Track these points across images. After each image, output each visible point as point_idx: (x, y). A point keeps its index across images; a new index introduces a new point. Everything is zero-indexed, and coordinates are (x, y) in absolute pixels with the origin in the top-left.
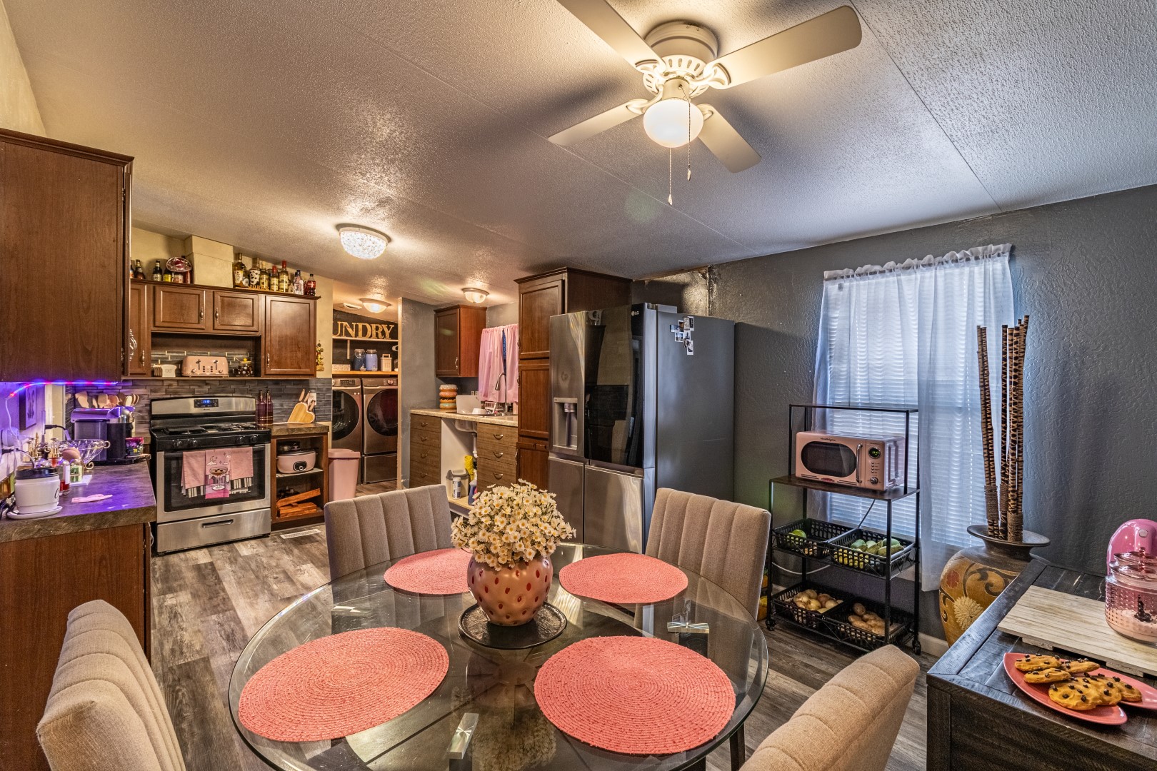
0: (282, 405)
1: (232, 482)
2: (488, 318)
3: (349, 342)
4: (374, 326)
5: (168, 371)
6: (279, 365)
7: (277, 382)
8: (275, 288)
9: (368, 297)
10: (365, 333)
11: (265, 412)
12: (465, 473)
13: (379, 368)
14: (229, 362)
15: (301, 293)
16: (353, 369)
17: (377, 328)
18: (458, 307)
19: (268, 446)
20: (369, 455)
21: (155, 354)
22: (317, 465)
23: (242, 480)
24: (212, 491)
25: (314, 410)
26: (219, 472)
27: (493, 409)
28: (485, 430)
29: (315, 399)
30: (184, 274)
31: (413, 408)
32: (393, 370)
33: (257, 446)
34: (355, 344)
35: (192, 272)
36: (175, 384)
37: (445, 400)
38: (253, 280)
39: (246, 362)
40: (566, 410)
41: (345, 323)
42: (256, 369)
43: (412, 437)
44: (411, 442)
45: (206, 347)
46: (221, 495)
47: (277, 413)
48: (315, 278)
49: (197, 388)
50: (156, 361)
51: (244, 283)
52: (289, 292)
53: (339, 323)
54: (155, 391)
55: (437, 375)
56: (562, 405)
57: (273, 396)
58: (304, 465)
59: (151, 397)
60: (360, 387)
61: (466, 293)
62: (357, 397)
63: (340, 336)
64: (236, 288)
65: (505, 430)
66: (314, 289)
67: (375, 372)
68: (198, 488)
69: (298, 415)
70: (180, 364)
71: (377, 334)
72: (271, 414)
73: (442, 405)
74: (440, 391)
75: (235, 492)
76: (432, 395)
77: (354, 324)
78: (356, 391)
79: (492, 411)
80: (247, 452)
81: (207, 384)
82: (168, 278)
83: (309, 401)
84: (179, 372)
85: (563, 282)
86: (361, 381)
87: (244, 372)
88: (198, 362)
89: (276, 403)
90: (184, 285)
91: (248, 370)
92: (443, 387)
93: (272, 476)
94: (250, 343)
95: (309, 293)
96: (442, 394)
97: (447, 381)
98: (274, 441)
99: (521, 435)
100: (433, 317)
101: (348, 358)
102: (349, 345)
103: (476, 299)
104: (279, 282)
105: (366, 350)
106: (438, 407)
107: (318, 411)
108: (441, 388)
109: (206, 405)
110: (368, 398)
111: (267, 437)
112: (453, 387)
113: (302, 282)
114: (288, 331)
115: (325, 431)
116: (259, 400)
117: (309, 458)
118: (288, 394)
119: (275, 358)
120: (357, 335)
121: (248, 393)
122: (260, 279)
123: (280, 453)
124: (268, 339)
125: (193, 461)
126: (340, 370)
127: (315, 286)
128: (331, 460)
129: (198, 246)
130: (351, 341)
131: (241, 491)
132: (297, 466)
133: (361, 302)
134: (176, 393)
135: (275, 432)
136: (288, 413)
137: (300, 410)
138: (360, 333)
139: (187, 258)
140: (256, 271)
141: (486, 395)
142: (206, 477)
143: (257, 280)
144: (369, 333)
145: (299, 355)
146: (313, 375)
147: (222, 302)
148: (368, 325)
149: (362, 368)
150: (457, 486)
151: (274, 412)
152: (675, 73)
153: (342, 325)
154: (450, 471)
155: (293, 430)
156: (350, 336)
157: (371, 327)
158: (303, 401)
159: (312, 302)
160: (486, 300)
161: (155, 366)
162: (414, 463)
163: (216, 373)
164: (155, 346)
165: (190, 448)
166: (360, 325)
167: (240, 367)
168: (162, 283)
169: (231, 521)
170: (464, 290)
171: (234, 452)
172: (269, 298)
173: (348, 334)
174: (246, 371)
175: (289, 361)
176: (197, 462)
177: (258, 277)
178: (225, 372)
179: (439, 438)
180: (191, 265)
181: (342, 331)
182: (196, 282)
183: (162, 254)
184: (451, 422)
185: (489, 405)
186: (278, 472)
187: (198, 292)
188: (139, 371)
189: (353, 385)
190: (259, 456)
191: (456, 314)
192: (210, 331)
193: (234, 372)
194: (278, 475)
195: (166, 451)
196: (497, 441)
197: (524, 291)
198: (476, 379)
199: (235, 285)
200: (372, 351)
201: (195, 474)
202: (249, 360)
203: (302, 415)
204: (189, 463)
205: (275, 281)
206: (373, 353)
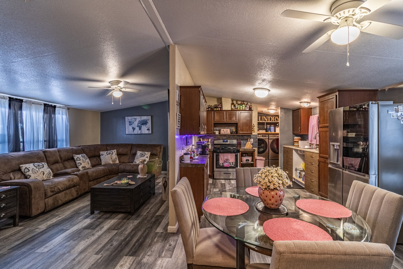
0: (244, 142)
1: (230, 163)
2: (313, 112)
3: (265, 123)
4: (273, 117)
5: (217, 133)
6: (242, 131)
7: (242, 136)
8: (241, 109)
9: (270, 108)
10: (270, 120)
11: (239, 144)
12: (302, 169)
13: (275, 131)
14: (230, 130)
15: (248, 109)
16: (266, 131)
17: (275, 118)
18: (300, 109)
19: (239, 154)
20: (271, 160)
21: (215, 129)
22: (252, 161)
23: (232, 162)
24: (226, 164)
25: (252, 144)
26: (227, 160)
27: (314, 146)
28: (307, 154)
29: (253, 141)
30: (220, 108)
31: (284, 145)
33: (236, 154)
34: (267, 124)
35: (222, 107)
36: (219, 136)
37: (296, 143)
38: (236, 107)
39: (234, 130)
40: (335, 148)
41: (264, 117)
42: (237, 132)
43: (284, 155)
44: (283, 157)
45: (225, 126)
46: (227, 166)
47: (242, 145)
48: (252, 104)
49: (223, 137)
50: (215, 130)
51: (234, 108)
52: (245, 110)
53: (262, 117)
54: (215, 138)
55: (293, 134)
56: (334, 145)
57: (242, 140)
58: (248, 160)
59: (214, 139)
60: (268, 137)
61: (301, 104)
62: (267, 141)
63: (263, 121)
64: (232, 110)
65: (314, 154)
66: (251, 108)
67: (273, 133)
68: (223, 163)
69: (248, 145)
70: (220, 131)
71: (275, 120)
72: (241, 145)
73: (295, 144)
74: (294, 139)
75: (231, 166)
76: (291, 141)
77: (267, 117)
78: (267, 139)
79: (313, 147)
80: (234, 155)
81: (226, 136)
82: (217, 109)
83: (251, 141)
84: (219, 133)
85: (336, 96)
86: (268, 135)
87: (234, 133)
88: (223, 130)
89: (242, 142)
90: (220, 110)
91: (235, 132)
92: (295, 138)
93: (240, 163)
94: (235, 125)
95: (250, 109)
96: (295, 140)
97: (297, 135)
98: (240, 152)
99: (320, 157)
100: (291, 113)
101: (265, 128)
102: (265, 124)
103: (306, 105)
104: (242, 107)
105: (270, 125)
106: (293, 145)
107: (253, 145)
108: (294, 138)
109: (225, 142)
110: (270, 141)
111: (238, 151)
112: (299, 138)
113: (248, 106)
114: (244, 121)
115: (254, 151)
116: (238, 140)
117: (250, 158)
118: (245, 139)
119: (241, 129)
120: (268, 121)
121: (235, 139)
122: (238, 107)
123: (242, 156)
124: (239, 123)
125: (221, 156)
126: (262, 132)
127: (252, 107)
128: (256, 160)
129: (223, 99)
130: (266, 123)
131: (232, 166)
132: (247, 160)
133: (267, 110)
134: (219, 138)
135: (241, 150)
136: (245, 145)
137: (248, 144)
138: (269, 120)
139: (221, 103)
140: (237, 105)
141: (311, 141)
142: (224, 160)
143: (237, 107)
144: (272, 120)
145: (248, 128)
146: (252, 134)
147: (228, 114)
148: (271, 117)
149: (269, 131)
150: (298, 174)
151: (242, 144)
152: (343, 16)
153: (263, 118)
154: (296, 168)
155: (245, 150)
156: (266, 121)
158: (249, 141)
159: (251, 112)
160: (310, 105)
161: (215, 131)
162: (285, 164)
163: (227, 133)
164: (215, 126)
165: (221, 153)
166: (269, 117)
167: (233, 132)
168: (216, 111)
169: (230, 173)
170: (301, 103)
171: (230, 155)
172: (240, 112)
173: (265, 120)
174: (234, 132)
175: (245, 130)
176: (222, 156)
177: (237, 106)
178: (229, 133)
179: (292, 156)
180: (222, 105)
181: (263, 120)
182: (223, 110)
183: (216, 103)
184: (296, 151)
185: (312, 145)
186: (242, 162)
187: (223, 112)
188: (211, 133)
189: (266, 137)
190: (236, 156)
191: (299, 111)
192: (226, 122)
193: (231, 133)
194: (241, 163)
195: (216, 153)
196: (312, 158)
197: (320, 101)
198: (307, 135)
199: (232, 109)
200: (272, 126)
201: (222, 160)
202: (235, 129)
203: (249, 145)
204: (221, 157)
205: (241, 107)
206: (273, 126)
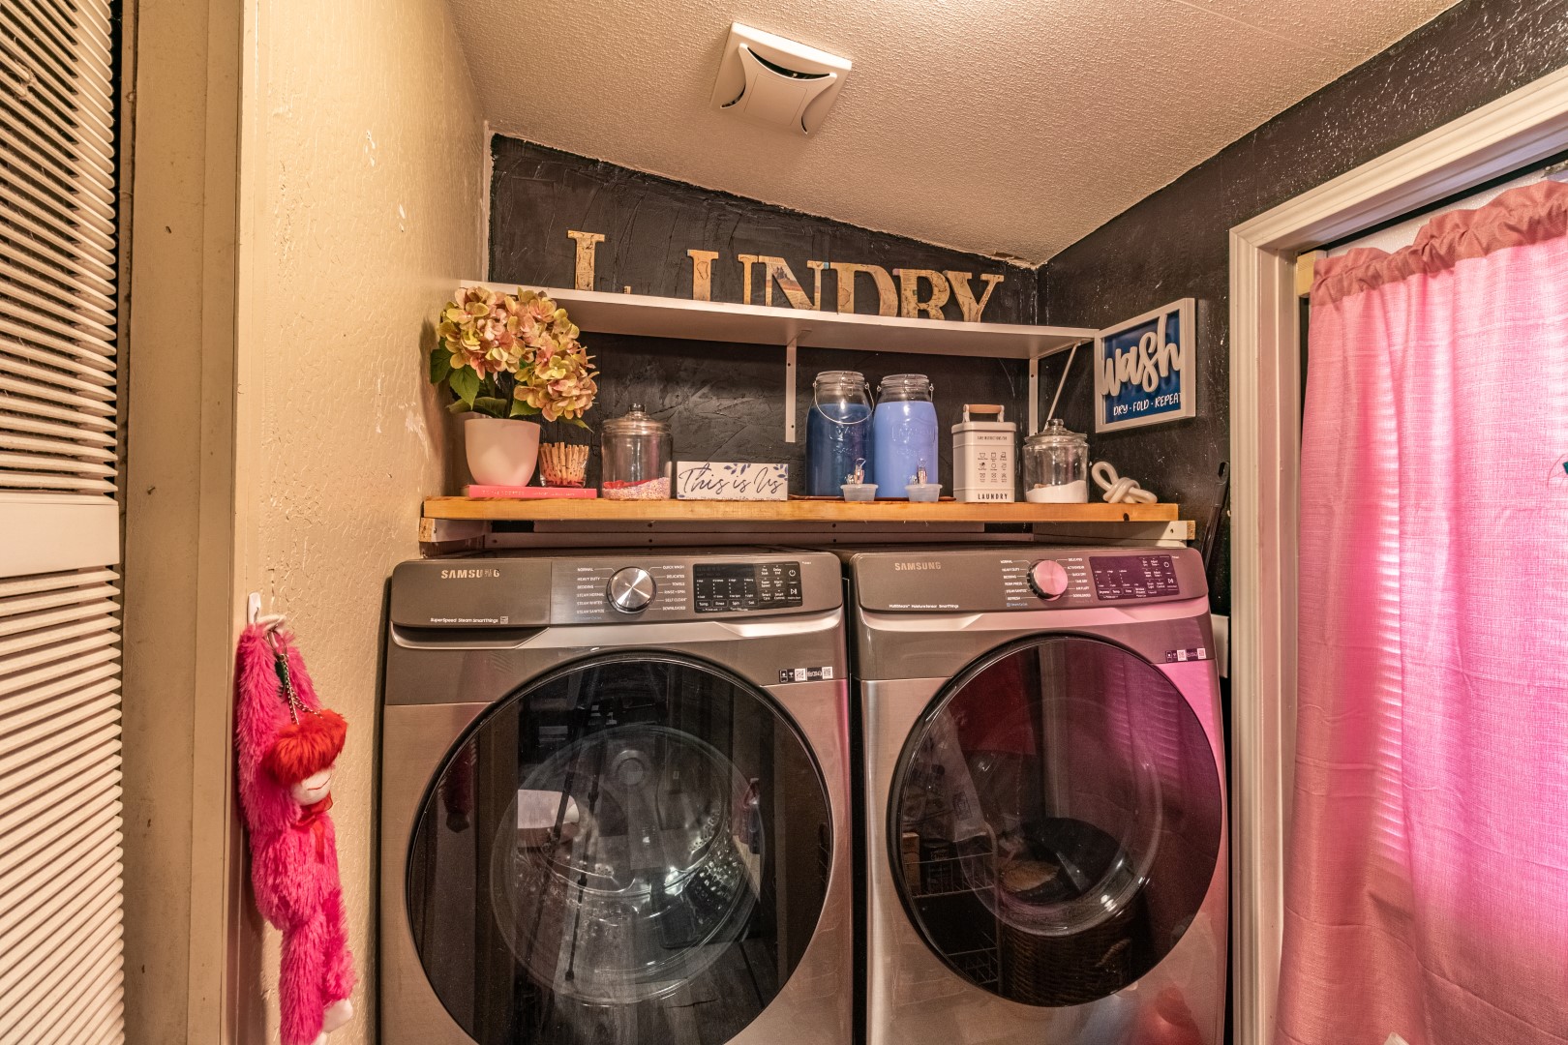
4: (910, 277)
16: (802, 486)
17: (926, 288)
32: (1020, 497)
53: (748, 260)
60: (831, 622)
62: (813, 694)
67: (925, 508)
77: (817, 266)
78: (810, 649)
86: (847, 570)
101: (790, 436)
105: (873, 380)
110: (892, 710)
126: (729, 492)
148: (881, 272)
149: (855, 483)
153: (759, 270)
157: (897, 280)
166: (846, 271)
200: (905, 386)
206: (917, 396)
